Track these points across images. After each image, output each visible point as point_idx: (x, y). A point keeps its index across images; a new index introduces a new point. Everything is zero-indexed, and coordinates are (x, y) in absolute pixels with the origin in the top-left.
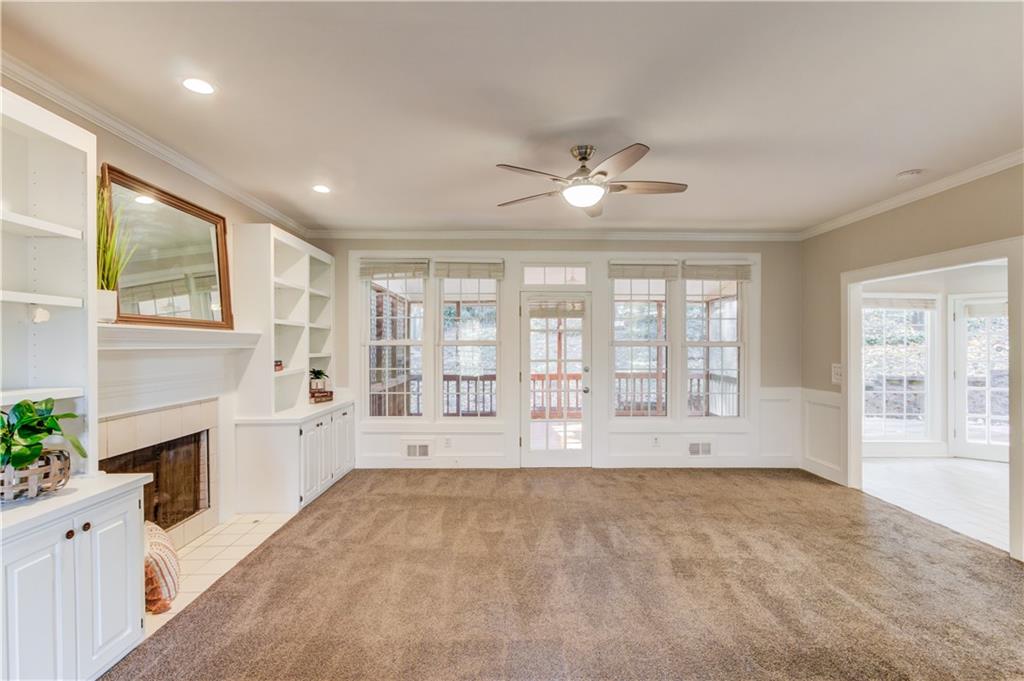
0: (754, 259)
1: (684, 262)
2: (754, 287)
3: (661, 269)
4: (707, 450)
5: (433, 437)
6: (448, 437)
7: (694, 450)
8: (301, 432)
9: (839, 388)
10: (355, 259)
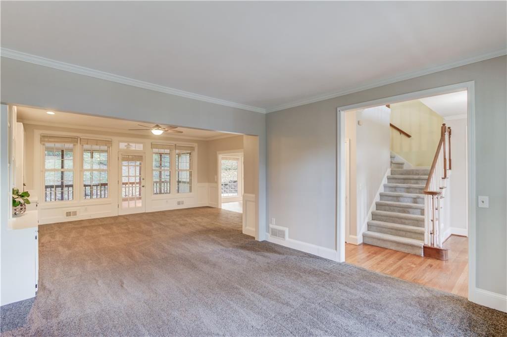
0: (195, 145)
1: (175, 145)
2: (195, 154)
3: (168, 147)
4: (183, 203)
5: (79, 208)
6: (85, 207)
7: (179, 203)
8: (37, 206)
9: (217, 182)
10: (37, 134)
